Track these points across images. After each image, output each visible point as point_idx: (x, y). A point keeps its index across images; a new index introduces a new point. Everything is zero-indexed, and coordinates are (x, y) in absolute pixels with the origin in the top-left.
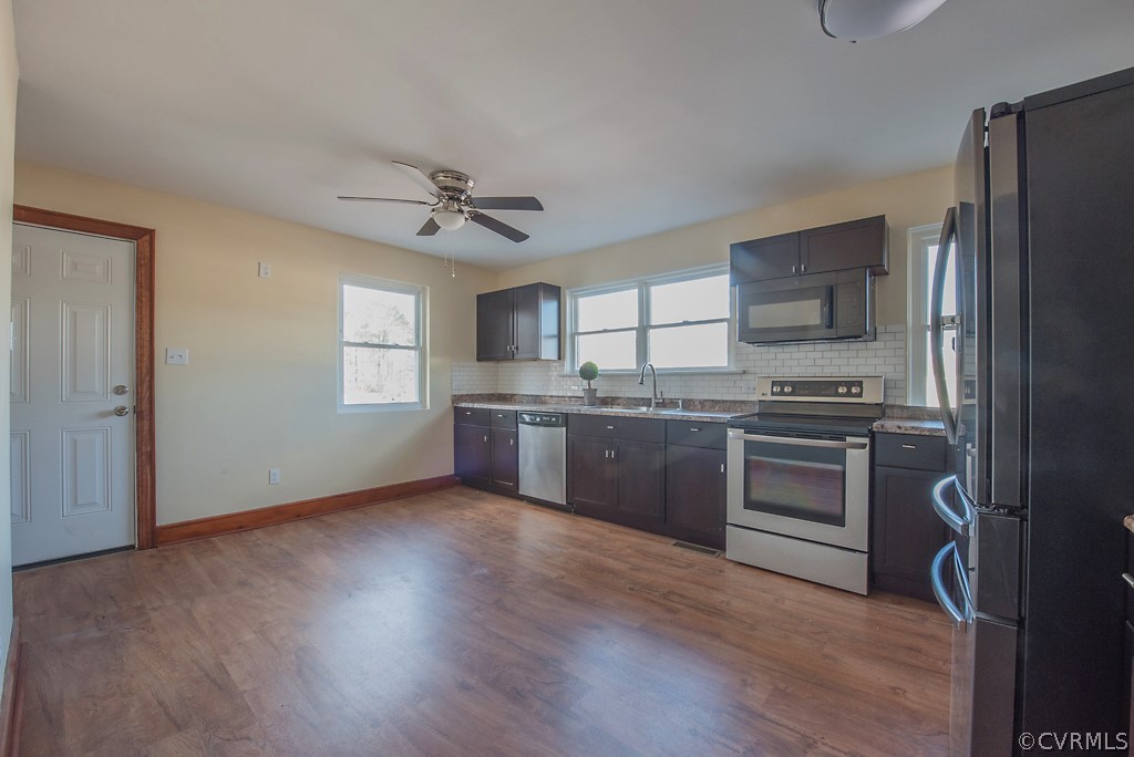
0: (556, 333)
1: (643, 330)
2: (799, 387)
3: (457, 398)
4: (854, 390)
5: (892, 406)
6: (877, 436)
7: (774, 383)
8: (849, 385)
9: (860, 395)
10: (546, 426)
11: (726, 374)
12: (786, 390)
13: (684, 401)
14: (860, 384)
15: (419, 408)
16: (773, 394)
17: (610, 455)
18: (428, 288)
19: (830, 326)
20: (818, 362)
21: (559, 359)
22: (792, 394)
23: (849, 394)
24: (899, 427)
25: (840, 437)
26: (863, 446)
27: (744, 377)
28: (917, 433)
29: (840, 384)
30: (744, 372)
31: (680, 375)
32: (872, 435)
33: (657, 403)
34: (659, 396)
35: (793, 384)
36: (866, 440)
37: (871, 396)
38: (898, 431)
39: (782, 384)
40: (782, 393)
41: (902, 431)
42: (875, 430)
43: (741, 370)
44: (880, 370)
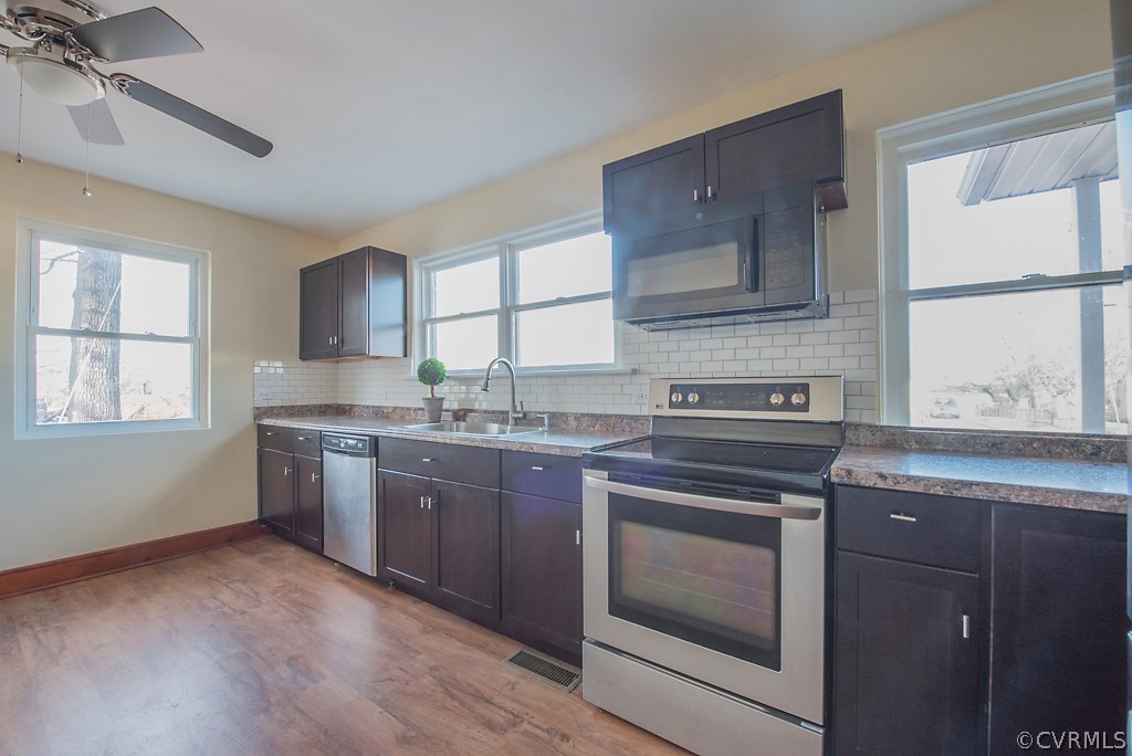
0: (400, 319)
1: (508, 312)
2: (712, 393)
3: (260, 413)
4: (795, 399)
5: (857, 426)
6: (839, 491)
7: (673, 389)
8: (788, 390)
9: (804, 407)
10: (351, 454)
11: (611, 374)
12: (690, 400)
13: (553, 416)
14: (805, 389)
15: (196, 427)
16: (672, 405)
17: (426, 504)
18: (209, 253)
19: (755, 287)
20: (741, 354)
21: (405, 356)
22: (700, 405)
23: (787, 406)
24: (882, 477)
25: (770, 491)
26: (813, 514)
27: (637, 379)
28: (920, 490)
29: (772, 389)
30: (634, 372)
31: (550, 376)
32: (829, 491)
33: (516, 419)
34: (519, 409)
35: (701, 389)
36: (818, 503)
37: (824, 408)
38: (881, 484)
39: (685, 389)
40: (685, 404)
41: (889, 484)
42: (834, 479)
43: (628, 369)
44: (837, 366)
